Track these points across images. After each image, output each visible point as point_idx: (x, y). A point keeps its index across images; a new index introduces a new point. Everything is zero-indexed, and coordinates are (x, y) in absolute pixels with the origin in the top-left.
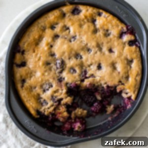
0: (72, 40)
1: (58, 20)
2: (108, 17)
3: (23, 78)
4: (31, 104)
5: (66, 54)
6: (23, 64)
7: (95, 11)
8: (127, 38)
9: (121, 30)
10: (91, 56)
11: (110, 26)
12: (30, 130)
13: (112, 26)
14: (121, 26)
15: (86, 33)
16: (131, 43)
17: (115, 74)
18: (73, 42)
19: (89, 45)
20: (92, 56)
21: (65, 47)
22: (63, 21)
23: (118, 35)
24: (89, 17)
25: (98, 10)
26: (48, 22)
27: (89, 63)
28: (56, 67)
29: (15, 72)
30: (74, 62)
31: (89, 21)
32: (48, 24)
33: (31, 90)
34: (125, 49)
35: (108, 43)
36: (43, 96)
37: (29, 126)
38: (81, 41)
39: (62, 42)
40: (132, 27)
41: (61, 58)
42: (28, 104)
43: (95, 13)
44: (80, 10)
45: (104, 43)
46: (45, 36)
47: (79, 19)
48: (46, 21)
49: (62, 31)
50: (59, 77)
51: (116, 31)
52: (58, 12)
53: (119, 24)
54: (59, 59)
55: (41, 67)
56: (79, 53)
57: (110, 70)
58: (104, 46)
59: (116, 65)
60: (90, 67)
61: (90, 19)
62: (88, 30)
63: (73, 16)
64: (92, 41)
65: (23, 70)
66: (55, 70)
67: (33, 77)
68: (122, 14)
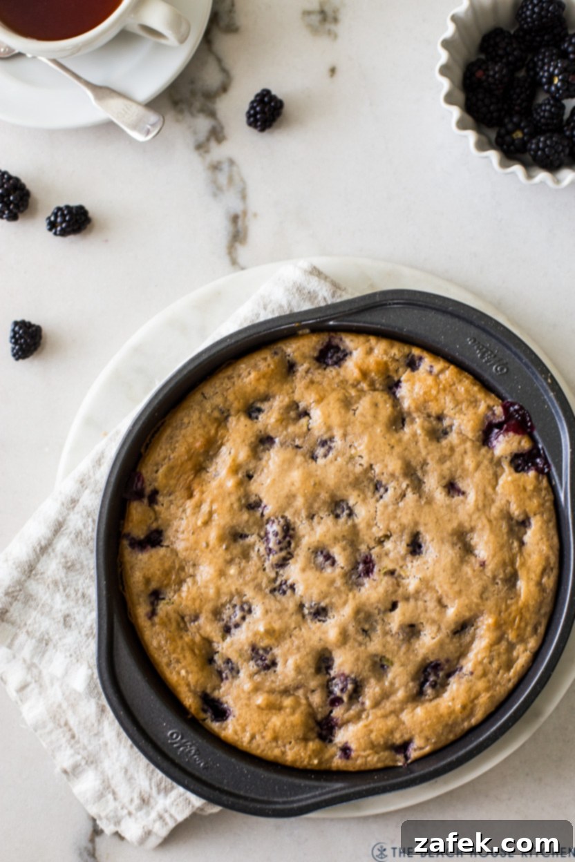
0: (320, 451)
1: (269, 385)
2: (442, 371)
3: (154, 585)
4: (183, 672)
5: (300, 502)
6: (154, 539)
7: (397, 351)
8: (504, 444)
9: (486, 417)
10: (386, 506)
11: (448, 404)
12: (184, 761)
13: (457, 403)
14: (486, 404)
15: (367, 427)
16: (520, 461)
17: (468, 570)
18: (321, 461)
19: (377, 469)
20: (391, 508)
21: (296, 475)
22: (287, 387)
23: (477, 434)
24: (376, 374)
25: (406, 349)
26: (235, 393)
27: (381, 534)
28: (266, 548)
29: (128, 567)
30: (328, 531)
31: (377, 386)
32: (236, 398)
33: (182, 625)
34: (501, 482)
35: (442, 460)
36: (223, 648)
37: (179, 747)
38: (352, 458)
39: (283, 462)
40: (521, 408)
41: (283, 517)
42: (171, 673)
43: (397, 360)
44: (344, 351)
45: (429, 460)
46: (228, 440)
47: (342, 382)
48: (230, 391)
49: (284, 423)
50: (275, 580)
51: (469, 421)
52: (269, 358)
53: (480, 396)
54: (277, 518)
55: (214, 548)
56: (345, 498)
57: (454, 555)
58: (430, 474)
59: (471, 539)
60: (383, 546)
61: (381, 379)
62: (375, 416)
63: (320, 371)
64: (387, 456)
65: (153, 560)
66: (263, 559)
67: (189, 580)
68: (488, 364)
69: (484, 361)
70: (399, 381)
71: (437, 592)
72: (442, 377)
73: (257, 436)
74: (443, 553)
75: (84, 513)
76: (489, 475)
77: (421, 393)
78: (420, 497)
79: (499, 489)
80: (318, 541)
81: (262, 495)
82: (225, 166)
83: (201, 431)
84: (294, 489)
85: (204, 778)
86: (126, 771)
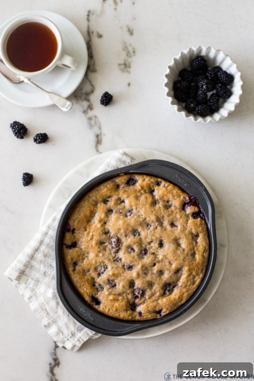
0: (128, 214)
1: (111, 192)
2: (168, 186)
3: (74, 260)
4: (85, 289)
5: (122, 231)
6: (74, 245)
7: (153, 180)
8: (189, 210)
9: (183, 201)
10: (151, 232)
11: (170, 197)
12: (86, 319)
13: (174, 196)
14: (183, 197)
15: (144, 205)
16: (195, 215)
17: (179, 252)
18: (129, 217)
19: (148, 219)
20: (152, 232)
21: (121, 222)
22: (117, 193)
23: (181, 207)
24: (146, 188)
25: (156, 179)
26: (99, 196)
27: (149, 241)
28: (111, 247)
29: (66, 254)
30: (132, 240)
31: (147, 191)
32: (100, 197)
33: (84, 273)
34: (189, 222)
35: (169, 216)
36: (98, 281)
37: (85, 314)
38: (139, 216)
39: (116, 218)
40: (195, 197)
41: (117, 236)
42: (81, 290)
43: (153, 183)
44: (135, 180)
45: (165, 216)
46: (98, 211)
47: (135, 191)
48: (98, 195)
49: (116, 205)
50: (115, 257)
51: (178, 202)
52: (110, 184)
53: (181, 194)
54: (115, 237)
55: (94, 247)
56: (137, 229)
57: (174, 247)
58: (165, 220)
59: (180, 241)
60: (150, 245)
61: (148, 189)
62: (146, 202)
63: (127, 187)
64: (151, 215)
65: (74, 252)
66: (110, 250)
67: (86, 259)
68: (183, 183)
69: (182, 182)
70: (154, 190)
71: (169, 259)
72: (168, 188)
73: (107, 210)
74: (170, 246)
75: (50, 237)
76: (185, 220)
77: (162, 193)
78: (162, 228)
79: (188, 225)
80: (129, 244)
81: (110, 229)
82: (94, 118)
83: (88, 209)
84: (120, 227)
85: (93, 324)
86: (66, 324)
